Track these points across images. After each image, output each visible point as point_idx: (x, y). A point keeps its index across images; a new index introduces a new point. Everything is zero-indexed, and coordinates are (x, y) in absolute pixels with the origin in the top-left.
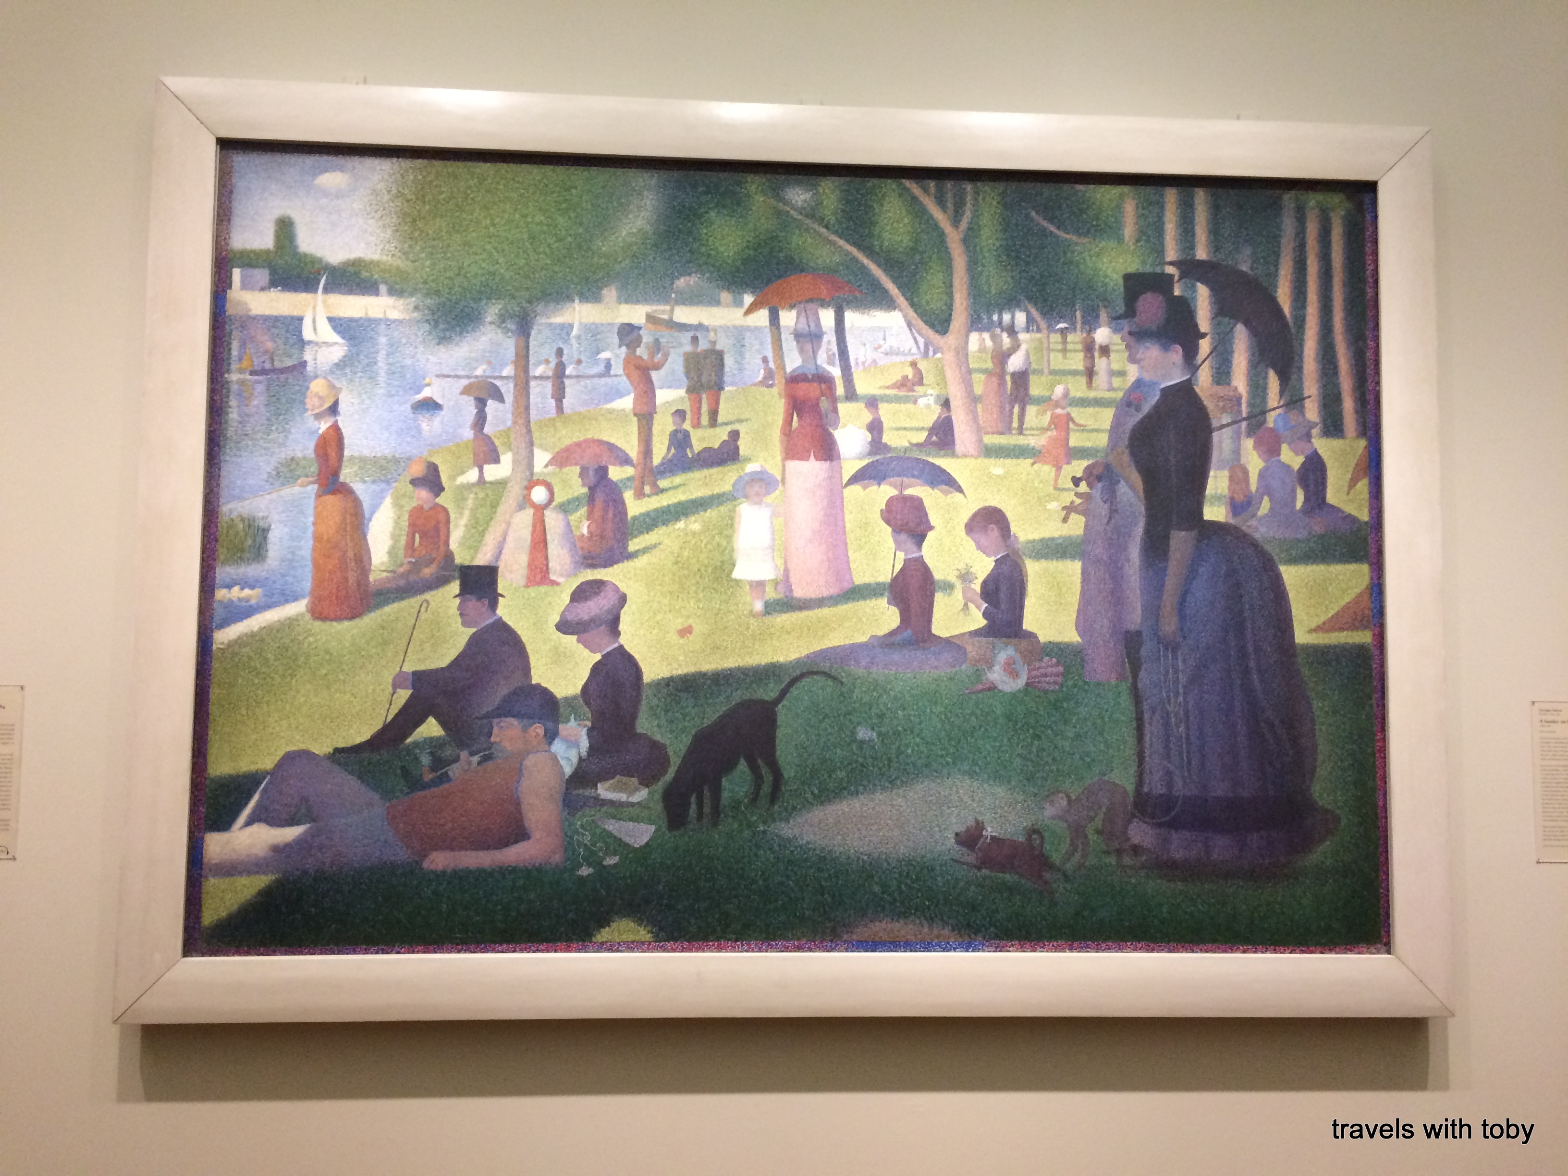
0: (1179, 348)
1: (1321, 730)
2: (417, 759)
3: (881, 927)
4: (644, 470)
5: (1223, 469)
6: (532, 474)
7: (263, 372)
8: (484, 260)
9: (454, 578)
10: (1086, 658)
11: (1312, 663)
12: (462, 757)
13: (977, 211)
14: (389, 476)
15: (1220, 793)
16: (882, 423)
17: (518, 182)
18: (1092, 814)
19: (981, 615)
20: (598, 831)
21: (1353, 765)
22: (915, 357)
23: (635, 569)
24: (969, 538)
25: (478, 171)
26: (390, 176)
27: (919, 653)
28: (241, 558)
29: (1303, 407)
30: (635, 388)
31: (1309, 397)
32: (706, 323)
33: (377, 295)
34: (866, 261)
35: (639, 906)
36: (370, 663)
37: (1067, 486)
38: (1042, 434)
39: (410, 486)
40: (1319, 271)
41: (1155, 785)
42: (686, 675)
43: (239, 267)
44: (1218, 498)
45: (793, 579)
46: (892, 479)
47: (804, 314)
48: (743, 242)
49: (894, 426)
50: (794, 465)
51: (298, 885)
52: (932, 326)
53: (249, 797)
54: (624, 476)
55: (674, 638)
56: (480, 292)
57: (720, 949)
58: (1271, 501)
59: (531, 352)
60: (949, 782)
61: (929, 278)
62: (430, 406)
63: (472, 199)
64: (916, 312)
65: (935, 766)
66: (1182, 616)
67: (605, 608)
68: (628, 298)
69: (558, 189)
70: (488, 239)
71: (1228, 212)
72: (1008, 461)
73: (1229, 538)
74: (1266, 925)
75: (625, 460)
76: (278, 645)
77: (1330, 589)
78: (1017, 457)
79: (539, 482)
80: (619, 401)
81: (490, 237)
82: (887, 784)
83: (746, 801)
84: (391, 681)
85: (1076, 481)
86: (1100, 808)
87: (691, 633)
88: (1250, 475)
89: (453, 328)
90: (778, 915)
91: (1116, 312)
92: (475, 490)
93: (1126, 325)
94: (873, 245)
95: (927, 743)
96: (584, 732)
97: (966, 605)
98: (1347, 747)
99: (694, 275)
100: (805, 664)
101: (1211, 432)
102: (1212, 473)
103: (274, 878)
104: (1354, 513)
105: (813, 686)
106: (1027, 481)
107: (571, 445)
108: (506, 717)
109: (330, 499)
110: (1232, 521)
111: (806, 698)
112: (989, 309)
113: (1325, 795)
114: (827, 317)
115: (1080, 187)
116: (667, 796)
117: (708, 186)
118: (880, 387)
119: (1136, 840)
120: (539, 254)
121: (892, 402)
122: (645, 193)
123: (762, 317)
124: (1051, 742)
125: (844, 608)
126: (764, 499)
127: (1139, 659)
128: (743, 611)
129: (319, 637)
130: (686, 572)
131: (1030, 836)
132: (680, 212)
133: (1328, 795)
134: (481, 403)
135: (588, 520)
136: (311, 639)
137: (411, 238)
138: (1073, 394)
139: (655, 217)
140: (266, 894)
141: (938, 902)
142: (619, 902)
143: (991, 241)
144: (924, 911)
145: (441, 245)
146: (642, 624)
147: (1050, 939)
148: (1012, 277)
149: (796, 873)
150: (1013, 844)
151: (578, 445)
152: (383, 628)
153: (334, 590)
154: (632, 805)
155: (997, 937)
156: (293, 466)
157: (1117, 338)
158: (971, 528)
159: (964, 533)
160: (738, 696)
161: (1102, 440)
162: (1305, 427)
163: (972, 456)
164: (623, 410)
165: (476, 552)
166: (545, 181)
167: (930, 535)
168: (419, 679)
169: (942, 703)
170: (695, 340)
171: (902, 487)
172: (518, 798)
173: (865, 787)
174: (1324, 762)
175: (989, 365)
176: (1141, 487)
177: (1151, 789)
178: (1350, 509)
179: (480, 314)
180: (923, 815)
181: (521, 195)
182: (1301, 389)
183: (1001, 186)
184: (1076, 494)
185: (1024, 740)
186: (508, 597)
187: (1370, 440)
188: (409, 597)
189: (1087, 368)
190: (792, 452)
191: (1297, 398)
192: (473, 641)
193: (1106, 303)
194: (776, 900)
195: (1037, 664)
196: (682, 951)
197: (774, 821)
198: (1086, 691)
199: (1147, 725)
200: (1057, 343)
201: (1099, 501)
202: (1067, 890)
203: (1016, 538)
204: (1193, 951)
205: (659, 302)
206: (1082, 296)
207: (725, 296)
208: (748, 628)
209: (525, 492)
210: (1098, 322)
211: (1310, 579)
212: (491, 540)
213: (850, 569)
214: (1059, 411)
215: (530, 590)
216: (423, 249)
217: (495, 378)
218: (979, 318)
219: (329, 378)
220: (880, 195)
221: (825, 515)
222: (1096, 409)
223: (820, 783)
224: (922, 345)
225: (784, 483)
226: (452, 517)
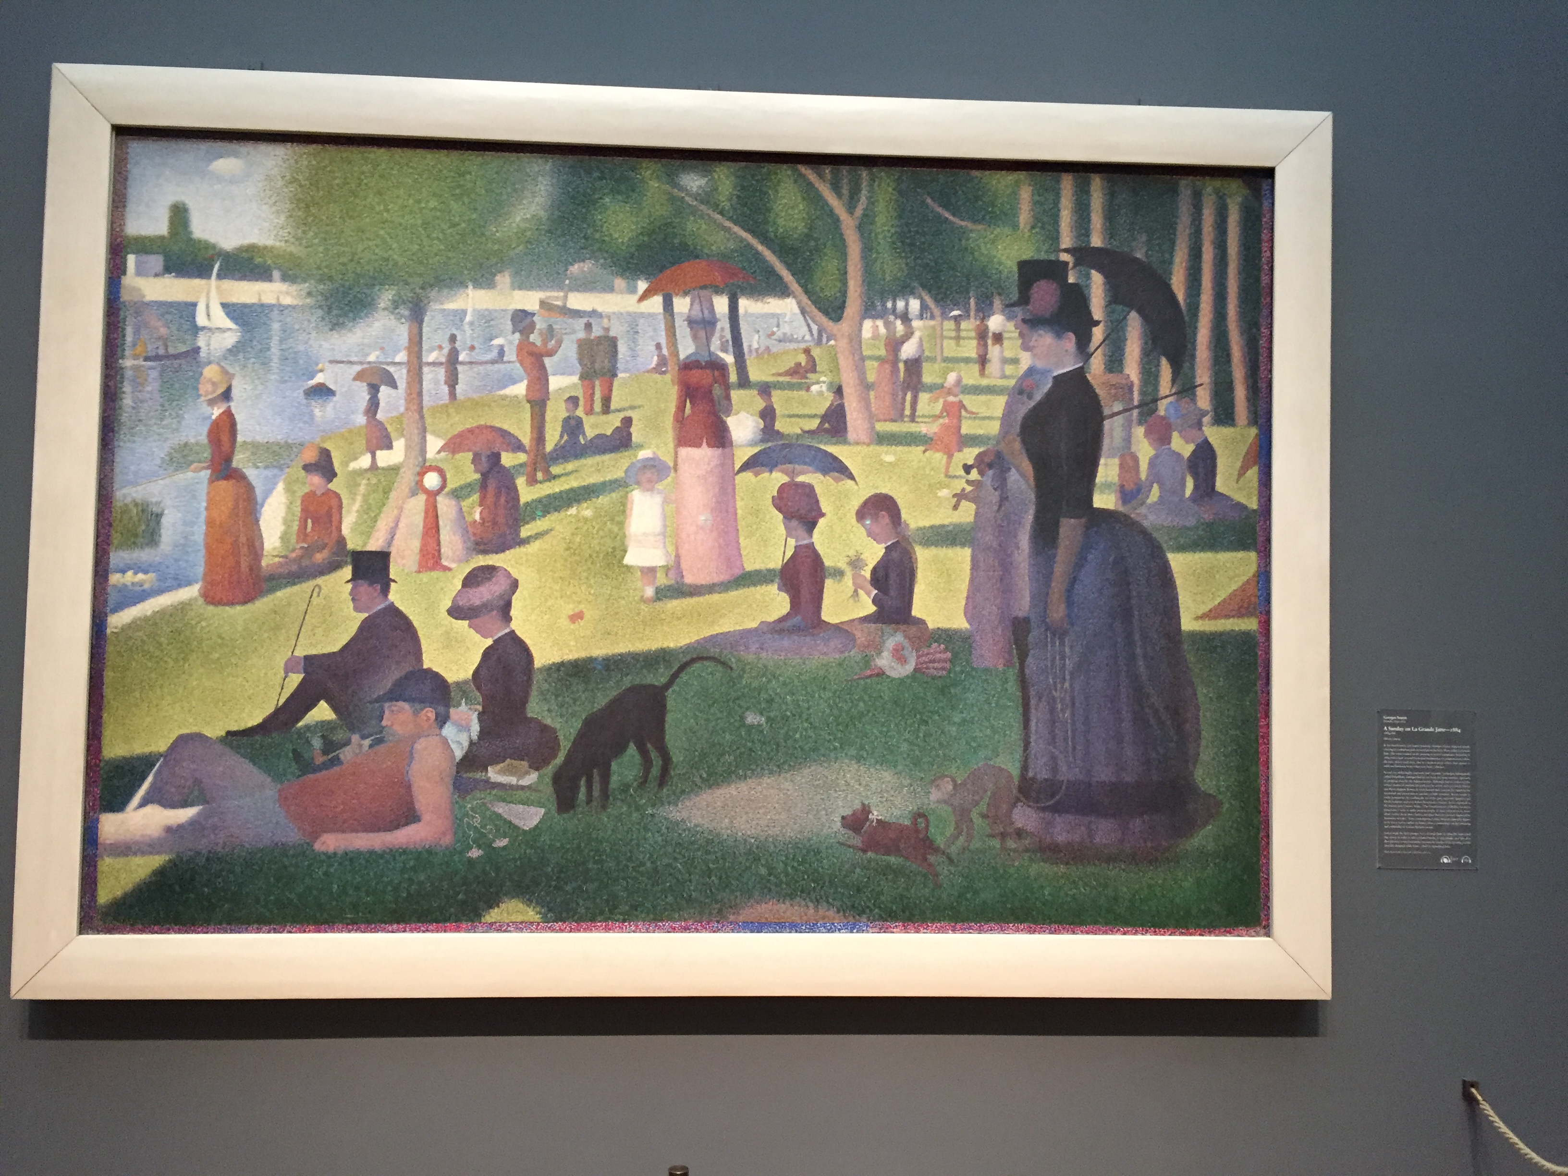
0: (1071, 336)
1: (1205, 716)
2: (308, 742)
3: (766, 909)
4: (536, 456)
5: (1113, 457)
6: (425, 460)
7: (157, 358)
8: (377, 246)
9: (346, 563)
10: (974, 645)
11: (1198, 649)
12: (353, 740)
13: (871, 197)
14: (282, 462)
15: (1103, 778)
16: (775, 410)
17: (412, 168)
18: (976, 798)
19: (870, 602)
20: (488, 813)
21: (1236, 751)
22: (808, 344)
23: (526, 555)
24: (859, 525)
25: (372, 156)
26: (284, 162)
27: (808, 639)
28: (134, 543)
29: (1194, 394)
30: (529, 375)
31: (1201, 385)
32: (600, 310)
33: (271, 281)
34: (760, 248)
35: (528, 887)
36: (262, 647)
37: (957, 474)
38: (934, 421)
39: (303, 472)
40: (1214, 258)
41: (1040, 771)
42: (576, 661)
43: (134, 253)
44: (1108, 486)
45: (684, 566)
46: (784, 466)
47: (697, 301)
48: (637, 228)
49: (787, 412)
50: (684, 451)
51: (192, 866)
52: (826, 313)
53: (143, 779)
54: (517, 462)
55: (565, 623)
56: (374, 278)
57: (607, 929)
58: (1160, 488)
59: (424, 339)
60: (837, 765)
61: (823, 264)
62: (322, 391)
63: (366, 184)
64: (809, 298)
65: (822, 751)
66: (1070, 603)
67: (497, 594)
68: (521, 284)
69: (452, 174)
70: (382, 225)
71: (1124, 199)
72: (900, 448)
73: (1118, 526)
74: (1147, 908)
75: (518, 447)
76: (169, 630)
77: (1217, 576)
78: (909, 445)
79: (431, 469)
80: (511, 387)
81: (384, 223)
82: (775, 769)
83: (635, 784)
84: (282, 665)
85: (967, 469)
86: (986, 791)
87: (582, 619)
88: (1141, 463)
89: (346, 315)
90: (666, 897)
91: (1010, 299)
92: (369, 475)
93: (1020, 312)
94: (767, 231)
95: (815, 728)
96: (475, 717)
97: (856, 591)
98: (1232, 732)
99: (588, 261)
100: (695, 649)
101: (1103, 419)
102: (1102, 461)
103: (167, 859)
104: (1243, 501)
105: (702, 671)
106: (918, 468)
107: (463, 431)
108: (397, 701)
109: (223, 484)
110: (1121, 509)
111: (696, 683)
112: (883, 296)
113: (1208, 780)
114: (721, 304)
115: (976, 173)
116: (557, 779)
117: (602, 172)
118: (773, 375)
119: (1020, 825)
120: (433, 239)
121: (785, 389)
122: (540, 178)
123: (656, 303)
124: (938, 727)
125: (734, 594)
126: (656, 486)
127: (1027, 645)
128: (634, 597)
129: (211, 622)
130: (578, 558)
131: (916, 820)
132: (573, 197)
133: (1211, 780)
134: (374, 389)
135: (480, 505)
136: (204, 624)
137: (305, 224)
138: (965, 381)
139: (549, 203)
140: (161, 873)
141: (824, 883)
142: (508, 884)
143: (886, 228)
144: (809, 894)
145: (334, 231)
146: (533, 609)
147: (933, 921)
148: (907, 264)
149: (684, 857)
150: (901, 829)
151: (471, 431)
152: (275, 612)
153: (226, 575)
154: (523, 788)
155: (881, 918)
156: (186, 452)
157: (1010, 326)
158: (861, 515)
159: (854, 520)
160: (627, 682)
161: (994, 428)
162: (1196, 415)
163: (864, 443)
164: (516, 396)
165: (369, 537)
166: (439, 166)
167: (822, 522)
168: (314, 664)
169: (830, 690)
170: (588, 326)
171: (792, 474)
172: (409, 781)
173: (753, 770)
174: (1207, 747)
175: (883, 352)
176: (1032, 475)
177: (1036, 773)
178: (1239, 497)
179: (373, 299)
180: (810, 799)
181: (415, 181)
182: (1194, 377)
183: (896, 171)
184: (968, 482)
185: (911, 726)
186: (399, 582)
187: (1260, 428)
188: (300, 582)
189: (980, 356)
190: (684, 439)
191: (1188, 386)
192: (365, 627)
193: (1000, 291)
194: (663, 883)
195: (926, 651)
196: (570, 932)
197: (663, 804)
198: (973, 677)
199: (1033, 711)
200: (950, 330)
201: (991, 488)
202: (951, 873)
203: (907, 525)
204: (1074, 933)
205: (552, 288)
206: (976, 283)
207: (619, 283)
208: (639, 614)
209: (417, 478)
210: (991, 309)
211: (1198, 566)
212: (383, 526)
213: (740, 555)
214: (951, 399)
215: (421, 575)
216: (316, 235)
217: (388, 364)
218: (873, 304)
219: (222, 364)
220: (775, 181)
221: (718, 502)
222: (989, 397)
223: (709, 767)
224: (815, 332)
225: (676, 470)
226: (345, 502)
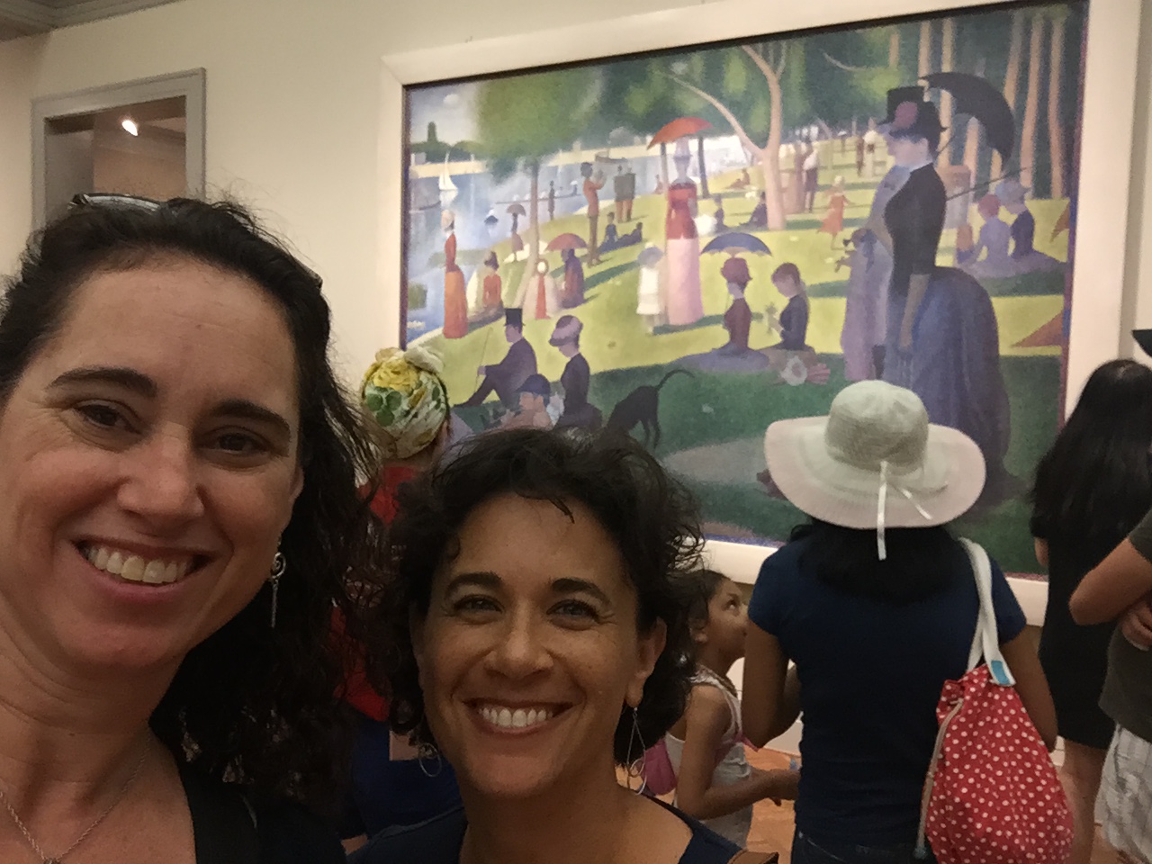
0: (925, 140)
2: (487, 412)
4: (592, 250)
5: (953, 228)
6: (538, 255)
8: (517, 134)
9: (503, 315)
10: (846, 364)
11: (1012, 369)
12: (507, 412)
13: (788, 60)
14: (476, 260)
16: (723, 211)
19: (779, 335)
22: (745, 166)
24: (774, 285)
25: (515, 82)
26: (476, 92)
27: (740, 359)
28: (417, 306)
29: (1019, 177)
30: (589, 201)
31: (1025, 169)
32: (626, 157)
33: (470, 160)
34: (718, 105)
36: (469, 361)
38: (825, 211)
39: (484, 265)
42: (612, 371)
43: (414, 153)
44: (947, 250)
45: (670, 313)
46: (728, 248)
47: (680, 145)
48: (647, 103)
50: (673, 243)
52: (757, 144)
54: (583, 254)
55: (606, 349)
56: (515, 153)
58: (989, 250)
59: (538, 185)
61: (756, 111)
62: (492, 220)
63: (512, 99)
64: (747, 134)
66: (915, 335)
67: (572, 332)
68: (586, 147)
69: (552, 85)
71: (969, 33)
72: (801, 232)
73: (954, 279)
75: (583, 245)
77: (1031, 315)
78: (808, 229)
79: (541, 260)
82: (718, 441)
84: (477, 371)
85: (846, 242)
87: (615, 346)
88: (974, 231)
89: (503, 175)
91: (881, 118)
93: (887, 127)
94: (723, 94)
95: (743, 416)
96: (562, 401)
97: (770, 329)
98: (1034, 432)
99: (620, 127)
101: (946, 200)
102: (944, 232)
104: (1056, 256)
106: (813, 244)
107: (557, 238)
108: (526, 391)
109: (451, 274)
110: (958, 266)
111: (675, 386)
112: (794, 128)
113: (1013, 465)
115: (859, 31)
117: (629, 70)
120: (543, 126)
122: (596, 80)
123: (657, 149)
125: (697, 331)
126: (655, 265)
127: (882, 365)
129: (448, 347)
130: (613, 311)
132: (613, 89)
133: (1016, 466)
134: (515, 216)
135: (565, 281)
136: (444, 348)
137: (484, 126)
138: (847, 181)
139: (601, 95)
143: (797, 80)
144: (736, 519)
145: (498, 128)
146: (590, 340)
148: (811, 103)
151: (560, 237)
152: (474, 342)
153: (453, 322)
156: (436, 257)
157: (880, 138)
158: (775, 277)
159: (770, 281)
160: (638, 384)
162: (1019, 192)
163: (778, 229)
164: (582, 215)
166: (547, 82)
167: (750, 284)
168: (489, 370)
169: (752, 392)
170: (620, 168)
171: (733, 253)
173: (706, 441)
175: (792, 166)
176: (892, 244)
179: (515, 165)
180: (739, 461)
181: (535, 93)
182: (1019, 163)
183: (804, 40)
184: (847, 252)
187: (1071, 199)
188: (484, 326)
189: (858, 162)
192: (512, 350)
195: (814, 368)
200: (838, 146)
201: (861, 255)
203: (804, 283)
205: (601, 147)
206: (857, 111)
207: (637, 139)
208: (645, 344)
209: (535, 266)
212: (519, 294)
213: (701, 306)
215: (537, 321)
216: (490, 132)
218: (787, 134)
220: (728, 59)
221: (689, 273)
222: (864, 191)
223: (681, 437)
224: (750, 158)
225: (666, 253)
226: (503, 280)
